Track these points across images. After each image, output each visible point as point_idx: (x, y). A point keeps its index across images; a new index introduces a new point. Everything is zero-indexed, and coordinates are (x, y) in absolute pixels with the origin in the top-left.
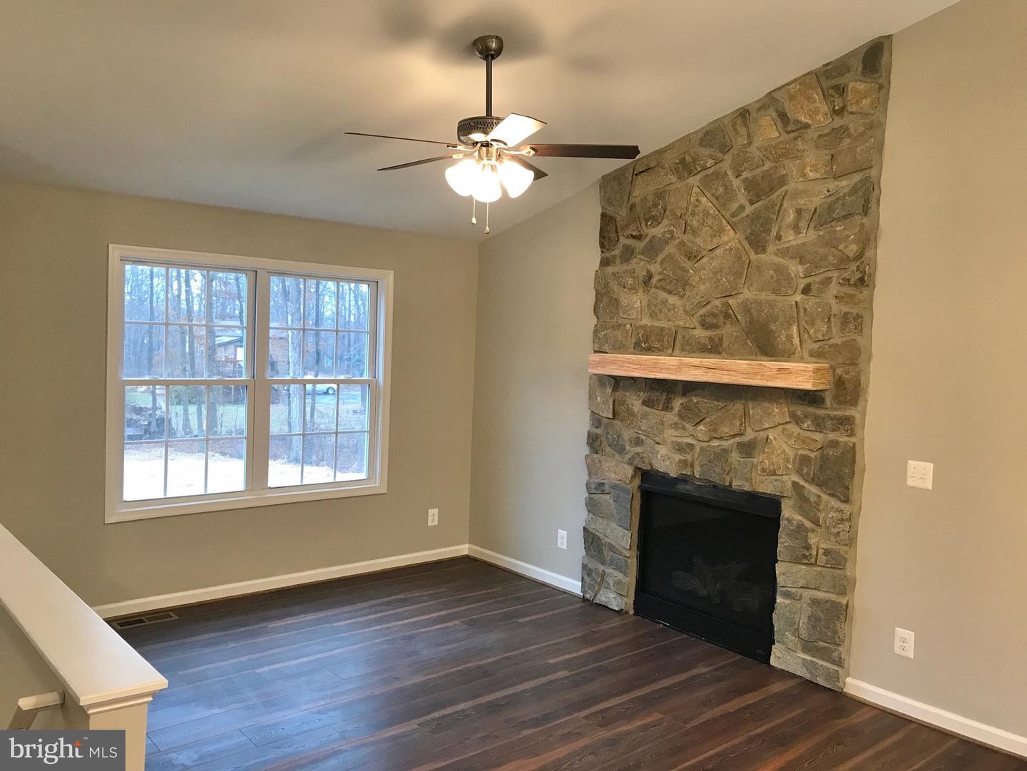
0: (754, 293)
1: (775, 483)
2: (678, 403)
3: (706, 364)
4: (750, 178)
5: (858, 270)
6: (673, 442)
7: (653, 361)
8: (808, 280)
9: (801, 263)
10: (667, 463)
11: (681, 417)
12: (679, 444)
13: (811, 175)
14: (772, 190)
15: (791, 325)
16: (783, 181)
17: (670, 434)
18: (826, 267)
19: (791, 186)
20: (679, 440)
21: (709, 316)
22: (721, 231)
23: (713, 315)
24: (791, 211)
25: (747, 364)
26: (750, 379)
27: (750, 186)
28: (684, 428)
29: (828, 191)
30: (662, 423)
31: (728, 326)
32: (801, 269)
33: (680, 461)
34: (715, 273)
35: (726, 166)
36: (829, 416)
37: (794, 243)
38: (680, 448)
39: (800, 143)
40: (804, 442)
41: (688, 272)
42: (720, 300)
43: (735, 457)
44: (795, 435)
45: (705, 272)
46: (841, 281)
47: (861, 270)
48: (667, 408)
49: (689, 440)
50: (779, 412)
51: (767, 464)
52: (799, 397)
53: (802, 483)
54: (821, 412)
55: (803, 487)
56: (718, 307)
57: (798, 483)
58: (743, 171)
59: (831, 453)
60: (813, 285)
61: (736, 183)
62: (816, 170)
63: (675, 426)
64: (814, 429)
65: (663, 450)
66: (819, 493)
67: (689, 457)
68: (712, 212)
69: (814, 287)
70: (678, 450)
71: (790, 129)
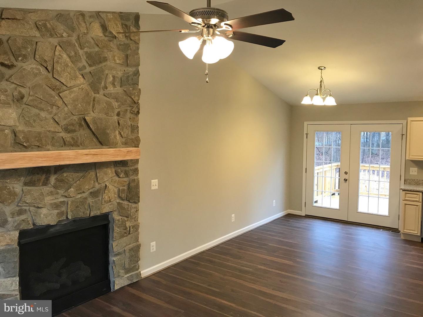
0: (96, 114)
1: (110, 206)
2: (53, 179)
3: (93, 152)
4: (89, 52)
5: (137, 108)
6: (51, 204)
7: (57, 154)
8: (119, 110)
9: (117, 101)
10: (50, 218)
11: (55, 187)
12: (55, 204)
13: (118, 61)
14: (101, 62)
15: (115, 130)
16: (105, 59)
17: (49, 200)
18: (126, 105)
19: (108, 63)
20: (56, 201)
21: (70, 125)
22: (76, 77)
23: (72, 125)
24: (110, 76)
25: (114, 151)
26: (115, 157)
27: (89, 56)
28: (57, 193)
29: (124, 71)
30: (42, 194)
31: (81, 131)
32: (116, 104)
33: (58, 214)
34: (74, 101)
35: (73, 39)
36: (130, 170)
37: (113, 91)
38: (56, 206)
39: (112, 44)
40: (121, 183)
41: (54, 97)
42: (78, 116)
43: (90, 200)
44: (117, 181)
45: (67, 99)
46: (132, 112)
47: (138, 108)
48: (45, 184)
49: (62, 199)
50: (110, 172)
51: (107, 198)
52: (119, 164)
53: (121, 202)
54: (127, 169)
55: (122, 203)
56: (75, 120)
57: (120, 202)
58: (85, 47)
59: (133, 185)
60: (120, 112)
61: (81, 52)
62: (120, 60)
63: (51, 193)
64: (125, 177)
65: (44, 211)
66: (128, 204)
67: (63, 209)
68: (70, 65)
69: (121, 113)
70: (55, 207)
71: (106, 35)
